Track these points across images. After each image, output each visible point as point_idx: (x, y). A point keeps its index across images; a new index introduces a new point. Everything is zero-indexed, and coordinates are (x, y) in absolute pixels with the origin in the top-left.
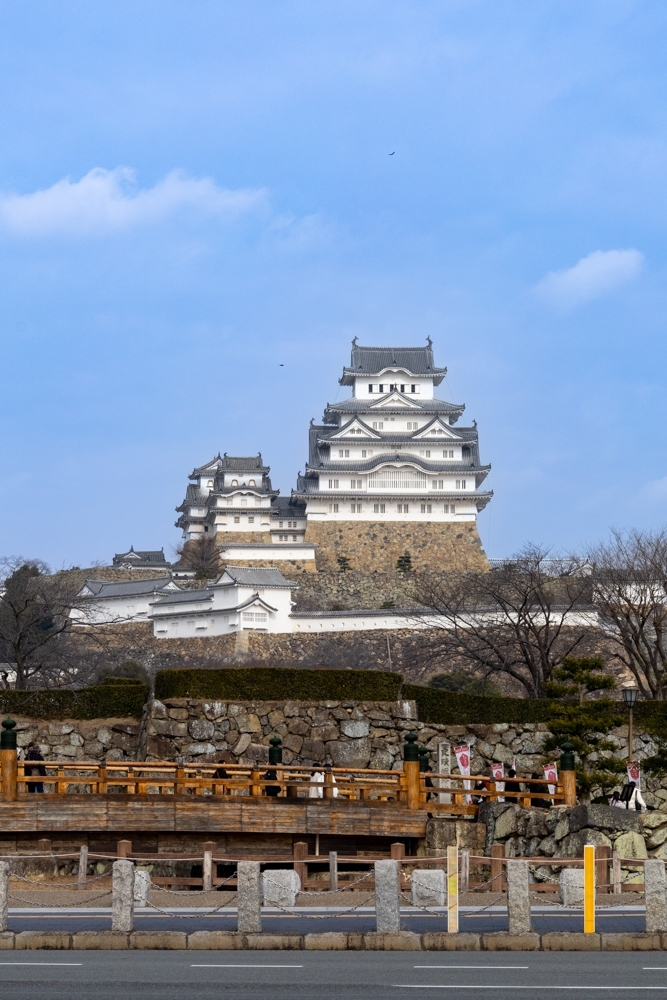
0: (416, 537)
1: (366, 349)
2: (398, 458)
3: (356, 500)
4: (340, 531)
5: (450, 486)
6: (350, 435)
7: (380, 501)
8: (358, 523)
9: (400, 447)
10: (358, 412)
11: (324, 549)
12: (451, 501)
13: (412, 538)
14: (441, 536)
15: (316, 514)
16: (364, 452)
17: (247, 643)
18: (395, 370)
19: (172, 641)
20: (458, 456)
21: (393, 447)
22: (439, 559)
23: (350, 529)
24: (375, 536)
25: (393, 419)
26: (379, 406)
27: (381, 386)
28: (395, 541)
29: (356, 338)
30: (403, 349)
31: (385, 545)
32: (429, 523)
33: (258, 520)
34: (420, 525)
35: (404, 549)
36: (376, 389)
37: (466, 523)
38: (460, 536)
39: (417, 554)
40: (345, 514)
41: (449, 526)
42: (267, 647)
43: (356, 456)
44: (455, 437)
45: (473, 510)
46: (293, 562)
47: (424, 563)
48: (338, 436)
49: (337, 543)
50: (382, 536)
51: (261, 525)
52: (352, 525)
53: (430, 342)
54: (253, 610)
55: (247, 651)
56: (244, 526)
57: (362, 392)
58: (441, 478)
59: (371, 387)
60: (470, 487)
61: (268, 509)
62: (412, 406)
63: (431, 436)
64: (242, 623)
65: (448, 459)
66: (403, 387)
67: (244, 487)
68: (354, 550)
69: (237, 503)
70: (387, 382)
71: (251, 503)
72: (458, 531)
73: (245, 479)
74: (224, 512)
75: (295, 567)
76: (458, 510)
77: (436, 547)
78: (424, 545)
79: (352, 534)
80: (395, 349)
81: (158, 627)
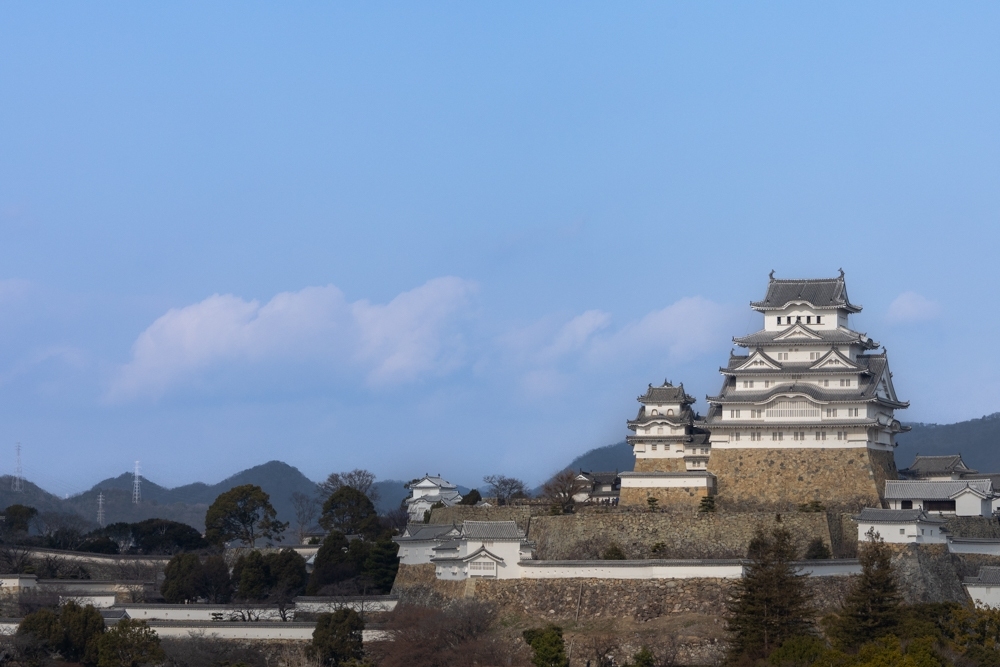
0: (810, 463)
1: (782, 281)
2: (792, 389)
3: (756, 429)
4: (741, 458)
5: (843, 415)
6: (753, 367)
7: (778, 430)
8: (757, 450)
9: (799, 377)
10: (762, 344)
11: (724, 475)
12: (843, 429)
13: (806, 464)
14: (833, 462)
15: (719, 442)
16: (767, 382)
17: (474, 588)
18: (798, 303)
19: (443, 581)
20: (854, 385)
21: (793, 377)
22: (829, 484)
23: (750, 456)
24: (772, 462)
25: (797, 350)
26: (782, 338)
27: (789, 319)
28: (791, 467)
29: (773, 271)
30: (816, 281)
31: (781, 471)
32: (823, 449)
33: (674, 447)
34: (815, 451)
35: (797, 475)
36: (784, 320)
37: (858, 449)
38: (851, 462)
39: (809, 479)
40: (745, 442)
41: (841, 452)
42: (494, 591)
43: (759, 386)
44: (850, 367)
45: (865, 437)
46: (687, 489)
47: (816, 487)
48: (742, 368)
49: (737, 470)
50: (779, 462)
51: (675, 452)
52: (751, 453)
53: (843, 274)
54: (481, 560)
55: (473, 595)
56: (661, 453)
57: (771, 324)
58: (834, 407)
59: (779, 319)
60: (863, 414)
61: (681, 437)
62: (813, 337)
63: (828, 366)
64: (470, 571)
65: (845, 387)
66: (809, 318)
67: (661, 416)
68: (752, 476)
69: (654, 432)
70: (794, 314)
71: (667, 431)
72: (850, 457)
73: (664, 409)
74: (642, 440)
75: (688, 494)
76: (851, 437)
77: (828, 473)
78: (817, 471)
79: (752, 461)
80: (809, 281)
81: (440, 569)
